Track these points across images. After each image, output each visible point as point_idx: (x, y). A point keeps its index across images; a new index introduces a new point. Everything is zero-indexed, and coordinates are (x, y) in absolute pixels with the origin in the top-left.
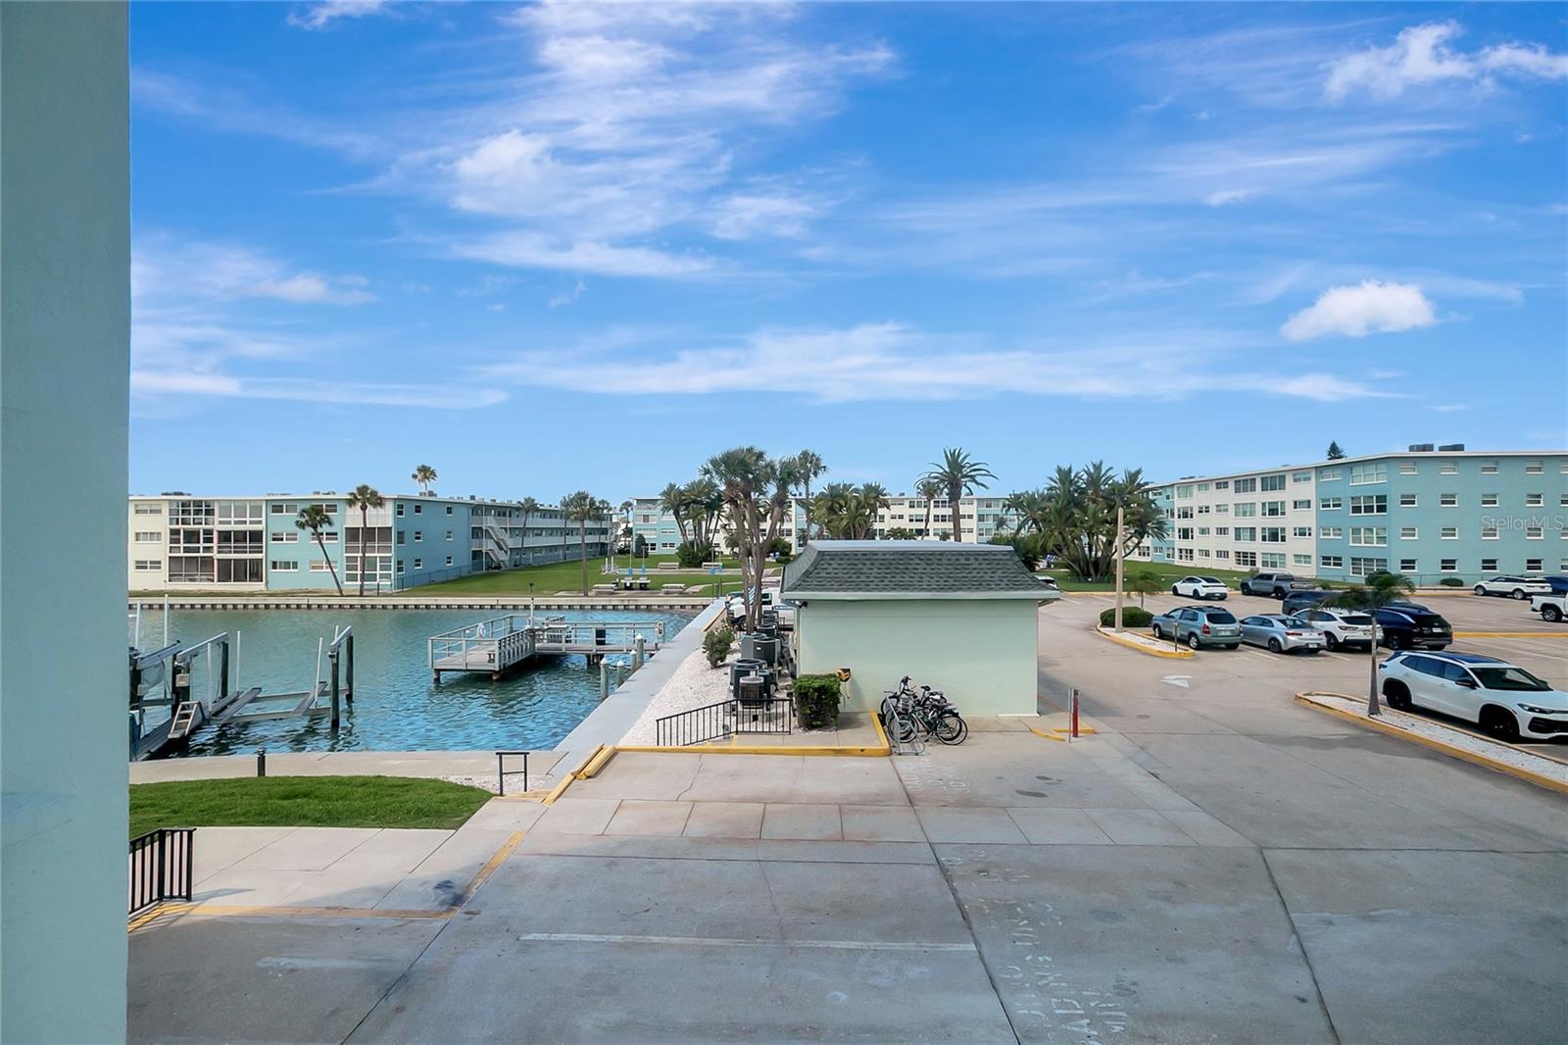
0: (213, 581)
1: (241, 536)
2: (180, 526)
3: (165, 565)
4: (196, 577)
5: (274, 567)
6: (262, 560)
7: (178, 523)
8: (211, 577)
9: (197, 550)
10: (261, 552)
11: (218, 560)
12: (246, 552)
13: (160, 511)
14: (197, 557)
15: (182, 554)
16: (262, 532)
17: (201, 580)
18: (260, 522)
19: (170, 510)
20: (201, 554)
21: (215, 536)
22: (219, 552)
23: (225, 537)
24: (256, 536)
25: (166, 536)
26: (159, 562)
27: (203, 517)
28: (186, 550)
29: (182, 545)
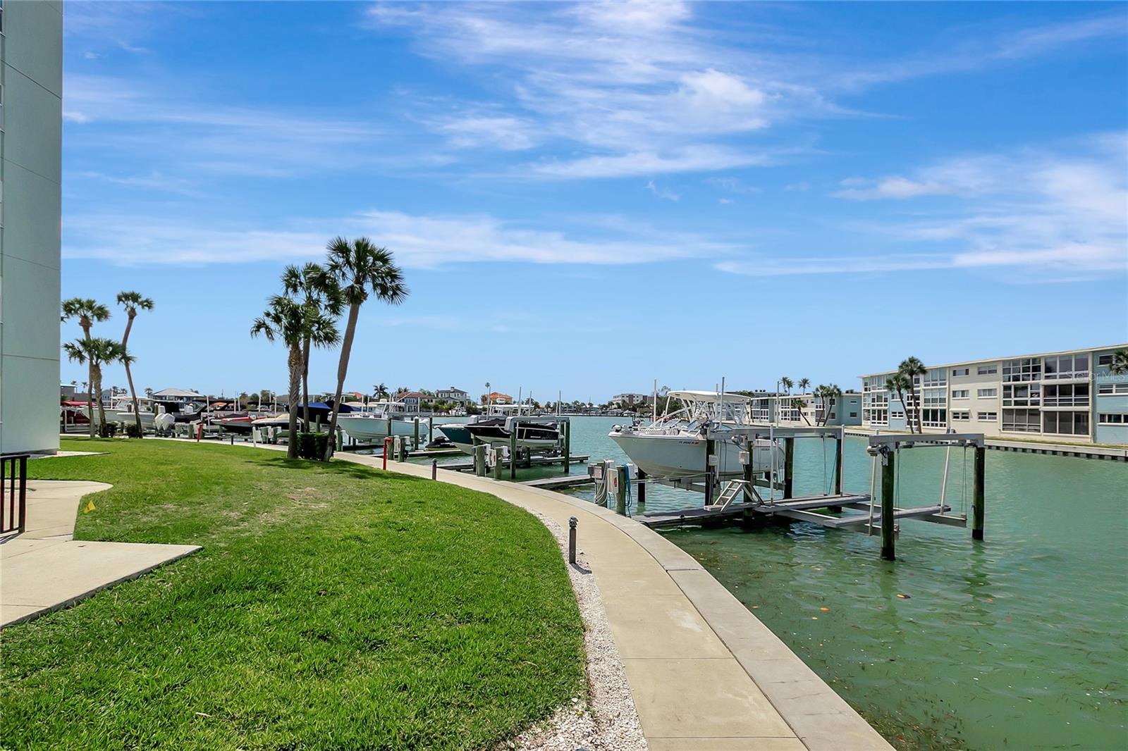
0: (1039, 431)
1: (1065, 390)
2: (1011, 383)
3: (1000, 416)
4: (1026, 427)
5: (1102, 420)
6: (1088, 412)
7: (1009, 381)
8: (1037, 428)
9: (1025, 403)
10: (1088, 404)
11: (1045, 412)
12: (1071, 405)
13: (995, 371)
14: (1025, 410)
15: (1013, 407)
16: (1088, 384)
17: (1029, 430)
18: (1086, 375)
19: (1004, 369)
20: (1029, 407)
21: (1041, 391)
22: (1045, 405)
23: (1050, 390)
24: (1082, 390)
25: (1000, 392)
26: (995, 414)
27: (1031, 373)
28: (1017, 403)
29: (1013, 399)
